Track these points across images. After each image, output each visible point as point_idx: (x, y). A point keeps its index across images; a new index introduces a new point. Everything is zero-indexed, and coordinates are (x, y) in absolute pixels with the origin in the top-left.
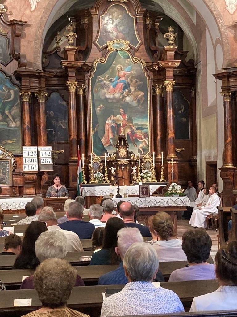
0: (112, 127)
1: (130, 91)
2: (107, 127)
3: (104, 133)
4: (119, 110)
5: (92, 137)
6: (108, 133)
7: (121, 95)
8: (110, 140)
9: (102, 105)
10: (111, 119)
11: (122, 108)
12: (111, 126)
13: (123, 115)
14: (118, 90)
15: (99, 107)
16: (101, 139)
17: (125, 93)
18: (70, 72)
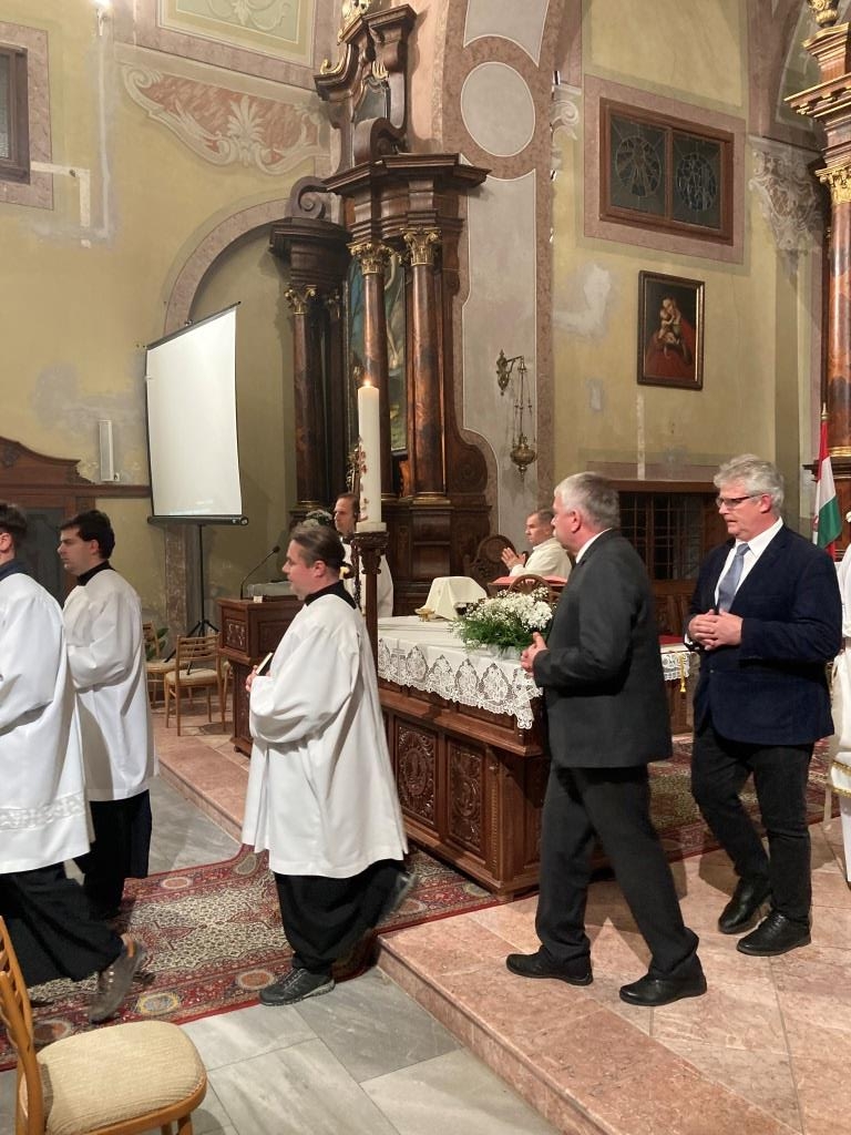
18: (835, 132)
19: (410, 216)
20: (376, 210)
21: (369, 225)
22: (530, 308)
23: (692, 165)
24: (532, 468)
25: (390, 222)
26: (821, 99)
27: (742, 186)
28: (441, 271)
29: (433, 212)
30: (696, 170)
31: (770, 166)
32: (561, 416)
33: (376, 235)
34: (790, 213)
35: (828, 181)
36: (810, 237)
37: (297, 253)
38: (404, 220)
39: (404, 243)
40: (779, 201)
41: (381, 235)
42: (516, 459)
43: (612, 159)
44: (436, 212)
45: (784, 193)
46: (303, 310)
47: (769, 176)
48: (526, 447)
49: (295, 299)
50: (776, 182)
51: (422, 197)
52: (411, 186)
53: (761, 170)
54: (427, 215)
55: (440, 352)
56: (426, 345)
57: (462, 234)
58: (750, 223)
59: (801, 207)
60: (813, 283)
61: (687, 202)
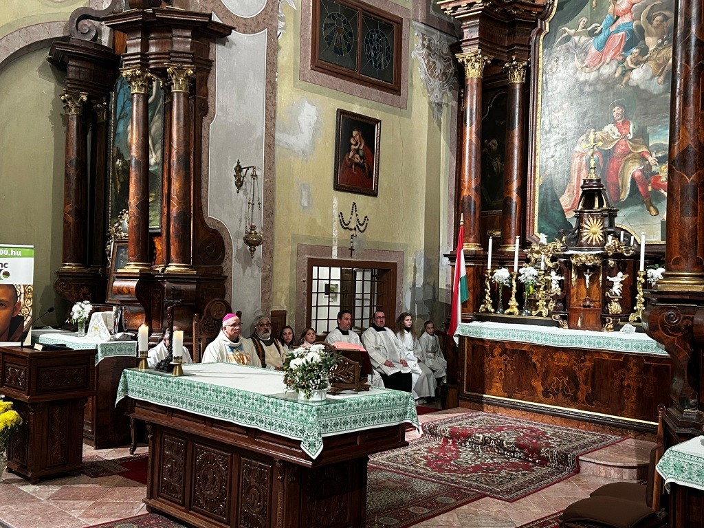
1: (645, 51)
3: (569, 179)
4: (612, 112)
6: (579, 178)
7: (617, 67)
9: (565, 105)
12: (588, 158)
13: (621, 124)
14: (612, 54)
15: (560, 109)
16: (561, 196)
17: (628, 59)
18: (468, 30)
19: (172, 54)
20: (145, 46)
21: (139, 56)
22: (260, 130)
23: (375, 37)
24: (259, 249)
25: (156, 56)
26: (460, 6)
27: (408, 56)
28: (195, 98)
29: (191, 54)
30: (377, 40)
31: (426, 43)
32: (280, 210)
33: (144, 65)
34: (437, 77)
35: (463, 62)
36: (450, 95)
37: (72, 66)
38: (167, 56)
39: (167, 73)
40: (431, 68)
41: (148, 65)
42: (247, 242)
43: (321, 26)
44: (193, 54)
45: (434, 62)
46: (76, 111)
47: (425, 50)
48: (256, 233)
49: (70, 102)
50: (429, 55)
51: (182, 42)
52: (174, 32)
53: (420, 45)
54: (185, 55)
55: (192, 158)
56: (181, 152)
57: (211, 72)
58: (412, 81)
59: (444, 74)
60: (451, 126)
61: (371, 62)
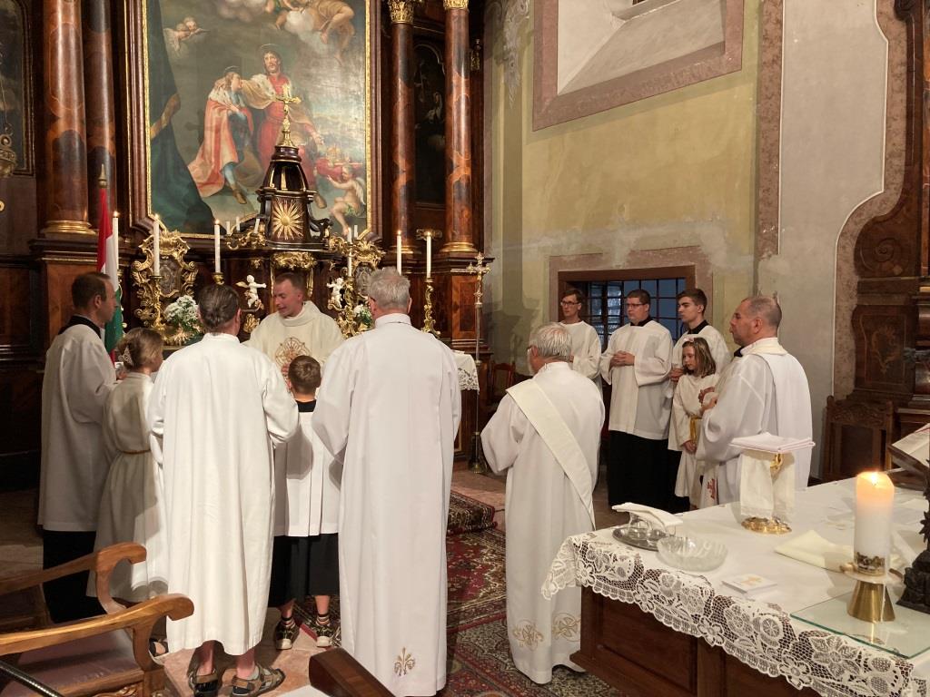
0: (233, 118)
2: (212, 116)
3: (201, 139)
4: (262, 59)
5: (148, 149)
6: (218, 141)
8: (224, 169)
9: (191, 23)
10: (229, 88)
11: (272, 52)
12: (230, 112)
13: (276, 79)
15: (180, 26)
16: (189, 163)
